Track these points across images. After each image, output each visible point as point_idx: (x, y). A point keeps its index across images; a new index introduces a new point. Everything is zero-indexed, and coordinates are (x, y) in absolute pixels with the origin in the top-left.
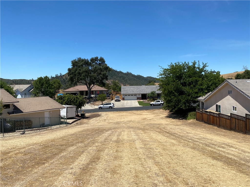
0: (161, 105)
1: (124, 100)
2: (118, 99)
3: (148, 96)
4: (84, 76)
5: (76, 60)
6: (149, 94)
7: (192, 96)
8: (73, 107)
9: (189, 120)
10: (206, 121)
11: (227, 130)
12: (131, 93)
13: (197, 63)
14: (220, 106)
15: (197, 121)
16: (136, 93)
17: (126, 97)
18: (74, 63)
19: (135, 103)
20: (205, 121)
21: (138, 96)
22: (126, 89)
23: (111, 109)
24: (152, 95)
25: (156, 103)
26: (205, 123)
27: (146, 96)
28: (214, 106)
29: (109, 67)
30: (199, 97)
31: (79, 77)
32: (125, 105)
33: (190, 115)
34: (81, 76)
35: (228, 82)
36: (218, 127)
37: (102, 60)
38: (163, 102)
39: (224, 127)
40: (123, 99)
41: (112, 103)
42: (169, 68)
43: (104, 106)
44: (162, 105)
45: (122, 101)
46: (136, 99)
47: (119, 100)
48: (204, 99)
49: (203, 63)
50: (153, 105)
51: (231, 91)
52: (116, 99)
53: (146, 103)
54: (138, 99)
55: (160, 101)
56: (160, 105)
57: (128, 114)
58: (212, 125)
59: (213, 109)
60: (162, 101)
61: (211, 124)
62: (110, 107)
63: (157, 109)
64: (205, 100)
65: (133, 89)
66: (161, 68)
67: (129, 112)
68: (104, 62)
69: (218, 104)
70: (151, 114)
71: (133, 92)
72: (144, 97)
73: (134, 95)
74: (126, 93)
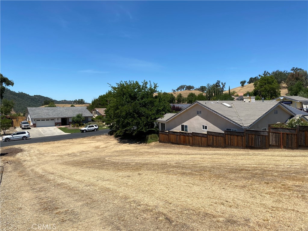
0: (95, 130)
1: (35, 127)
2: (28, 126)
3: (73, 121)
6: (74, 118)
7: (151, 118)
9: (150, 143)
10: (174, 142)
11: (203, 147)
13: (149, 83)
14: (186, 126)
15: (161, 143)
16: (54, 117)
17: (38, 123)
19: (56, 131)
20: (173, 142)
21: (57, 121)
24: (79, 119)
25: (89, 128)
26: (172, 144)
27: (66, 120)
28: (180, 127)
29: (8, 80)
30: (158, 118)
33: (151, 138)
36: (190, 146)
39: (199, 145)
40: (35, 126)
43: (13, 137)
44: (97, 131)
45: (33, 129)
46: (54, 125)
48: (167, 120)
49: (154, 84)
50: (85, 131)
52: (24, 126)
53: (72, 130)
54: (56, 124)
55: (94, 125)
56: (93, 130)
57: (63, 144)
58: (183, 144)
59: (178, 129)
60: (96, 126)
61: (181, 144)
62: (26, 136)
64: (167, 121)
65: (47, 111)
67: (62, 141)
69: (184, 124)
71: (49, 115)
72: (64, 121)
73: (50, 120)
74: (37, 117)
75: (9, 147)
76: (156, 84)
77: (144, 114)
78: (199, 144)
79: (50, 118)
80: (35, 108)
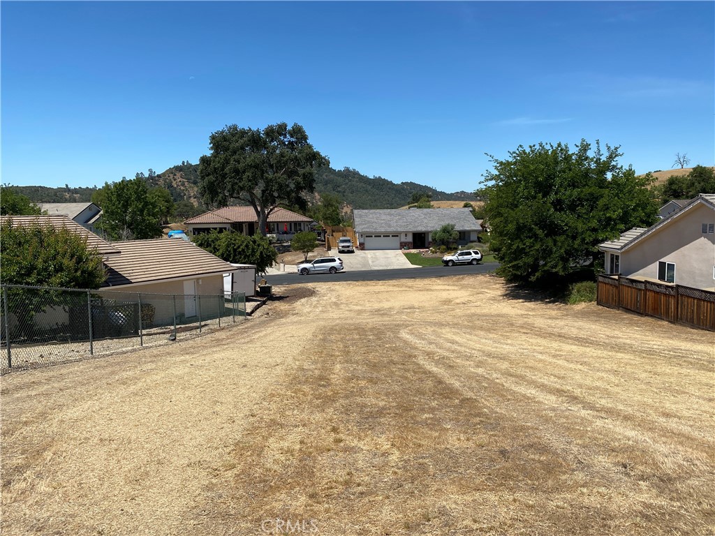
0: (475, 263)
1: (363, 249)
2: (348, 247)
3: (434, 240)
4: (250, 181)
5: (223, 132)
6: (436, 233)
7: (583, 240)
8: (248, 268)
9: (574, 303)
10: (631, 306)
11: (703, 329)
12: (383, 230)
13: (593, 147)
14: (671, 267)
15: (600, 307)
16: (399, 230)
17: (368, 242)
18: (219, 142)
19: (397, 259)
20: (629, 308)
21: (403, 239)
22: (367, 219)
23: (335, 274)
24: (446, 236)
25: (460, 258)
26: (626, 312)
27: (424, 238)
28: (655, 267)
29: (319, 155)
30: (603, 241)
31: (236, 183)
32: (370, 262)
33: (578, 291)
34: (241, 179)
35: (707, 201)
36: (669, 321)
37: (299, 133)
38: (478, 256)
39: (693, 322)
40: (362, 247)
41: (336, 259)
42: (510, 160)
43: (314, 267)
44: (477, 264)
45: (357, 252)
46: (399, 246)
47: (350, 249)
48: (622, 248)
49: (609, 148)
50: (450, 264)
51: (712, 227)
52: (343, 247)
53: (429, 259)
54: (403, 246)
55: (471, 251)
56: (470, 263)
58: (652, 316)
59: (650, 274)
60: (476, 253)
61: (647, 315)
62: (333, 268)
63: (468, 274)
64: (623, 250)
65: (389, 218)
66: (491, 159)
67: (391, 282)
68: (305, 138)
69: (667, 260)
70: (456, 288)
71: (390, 226)
72: (419, 240)
73: (391, 236)
74: (368, 230)
75: (300, 285)
76: (616, 149)
77: (567, 230)
78: (692, 319)
79: (391, 233)
80: (366, 211)
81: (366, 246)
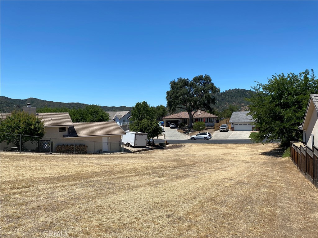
5: (175, 81)
8: (143, 134)
12: (243, 121)
18: (173, 85)
19: (245, 135)
22: (237, 116)
28: (311, 137)
29: (215, 87)
32: (230, 136)
37: (208, 79)
40: (233, 129)
43: (197, 137)
45: (230, 132)
46: (252, 129)
47: (226, 130)
64: (302, 128)
68: (210, 81)
73: (247, 124)
74: (235, 121)
81: (235, 128)
